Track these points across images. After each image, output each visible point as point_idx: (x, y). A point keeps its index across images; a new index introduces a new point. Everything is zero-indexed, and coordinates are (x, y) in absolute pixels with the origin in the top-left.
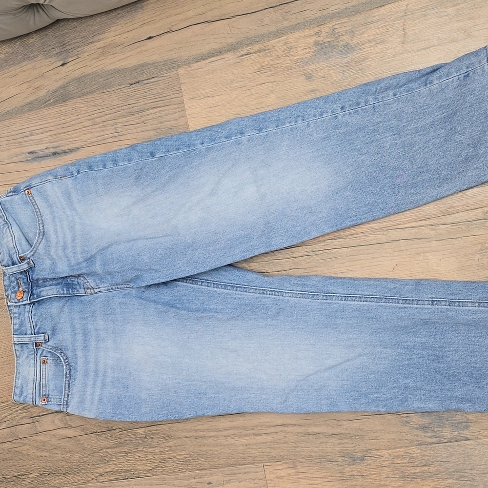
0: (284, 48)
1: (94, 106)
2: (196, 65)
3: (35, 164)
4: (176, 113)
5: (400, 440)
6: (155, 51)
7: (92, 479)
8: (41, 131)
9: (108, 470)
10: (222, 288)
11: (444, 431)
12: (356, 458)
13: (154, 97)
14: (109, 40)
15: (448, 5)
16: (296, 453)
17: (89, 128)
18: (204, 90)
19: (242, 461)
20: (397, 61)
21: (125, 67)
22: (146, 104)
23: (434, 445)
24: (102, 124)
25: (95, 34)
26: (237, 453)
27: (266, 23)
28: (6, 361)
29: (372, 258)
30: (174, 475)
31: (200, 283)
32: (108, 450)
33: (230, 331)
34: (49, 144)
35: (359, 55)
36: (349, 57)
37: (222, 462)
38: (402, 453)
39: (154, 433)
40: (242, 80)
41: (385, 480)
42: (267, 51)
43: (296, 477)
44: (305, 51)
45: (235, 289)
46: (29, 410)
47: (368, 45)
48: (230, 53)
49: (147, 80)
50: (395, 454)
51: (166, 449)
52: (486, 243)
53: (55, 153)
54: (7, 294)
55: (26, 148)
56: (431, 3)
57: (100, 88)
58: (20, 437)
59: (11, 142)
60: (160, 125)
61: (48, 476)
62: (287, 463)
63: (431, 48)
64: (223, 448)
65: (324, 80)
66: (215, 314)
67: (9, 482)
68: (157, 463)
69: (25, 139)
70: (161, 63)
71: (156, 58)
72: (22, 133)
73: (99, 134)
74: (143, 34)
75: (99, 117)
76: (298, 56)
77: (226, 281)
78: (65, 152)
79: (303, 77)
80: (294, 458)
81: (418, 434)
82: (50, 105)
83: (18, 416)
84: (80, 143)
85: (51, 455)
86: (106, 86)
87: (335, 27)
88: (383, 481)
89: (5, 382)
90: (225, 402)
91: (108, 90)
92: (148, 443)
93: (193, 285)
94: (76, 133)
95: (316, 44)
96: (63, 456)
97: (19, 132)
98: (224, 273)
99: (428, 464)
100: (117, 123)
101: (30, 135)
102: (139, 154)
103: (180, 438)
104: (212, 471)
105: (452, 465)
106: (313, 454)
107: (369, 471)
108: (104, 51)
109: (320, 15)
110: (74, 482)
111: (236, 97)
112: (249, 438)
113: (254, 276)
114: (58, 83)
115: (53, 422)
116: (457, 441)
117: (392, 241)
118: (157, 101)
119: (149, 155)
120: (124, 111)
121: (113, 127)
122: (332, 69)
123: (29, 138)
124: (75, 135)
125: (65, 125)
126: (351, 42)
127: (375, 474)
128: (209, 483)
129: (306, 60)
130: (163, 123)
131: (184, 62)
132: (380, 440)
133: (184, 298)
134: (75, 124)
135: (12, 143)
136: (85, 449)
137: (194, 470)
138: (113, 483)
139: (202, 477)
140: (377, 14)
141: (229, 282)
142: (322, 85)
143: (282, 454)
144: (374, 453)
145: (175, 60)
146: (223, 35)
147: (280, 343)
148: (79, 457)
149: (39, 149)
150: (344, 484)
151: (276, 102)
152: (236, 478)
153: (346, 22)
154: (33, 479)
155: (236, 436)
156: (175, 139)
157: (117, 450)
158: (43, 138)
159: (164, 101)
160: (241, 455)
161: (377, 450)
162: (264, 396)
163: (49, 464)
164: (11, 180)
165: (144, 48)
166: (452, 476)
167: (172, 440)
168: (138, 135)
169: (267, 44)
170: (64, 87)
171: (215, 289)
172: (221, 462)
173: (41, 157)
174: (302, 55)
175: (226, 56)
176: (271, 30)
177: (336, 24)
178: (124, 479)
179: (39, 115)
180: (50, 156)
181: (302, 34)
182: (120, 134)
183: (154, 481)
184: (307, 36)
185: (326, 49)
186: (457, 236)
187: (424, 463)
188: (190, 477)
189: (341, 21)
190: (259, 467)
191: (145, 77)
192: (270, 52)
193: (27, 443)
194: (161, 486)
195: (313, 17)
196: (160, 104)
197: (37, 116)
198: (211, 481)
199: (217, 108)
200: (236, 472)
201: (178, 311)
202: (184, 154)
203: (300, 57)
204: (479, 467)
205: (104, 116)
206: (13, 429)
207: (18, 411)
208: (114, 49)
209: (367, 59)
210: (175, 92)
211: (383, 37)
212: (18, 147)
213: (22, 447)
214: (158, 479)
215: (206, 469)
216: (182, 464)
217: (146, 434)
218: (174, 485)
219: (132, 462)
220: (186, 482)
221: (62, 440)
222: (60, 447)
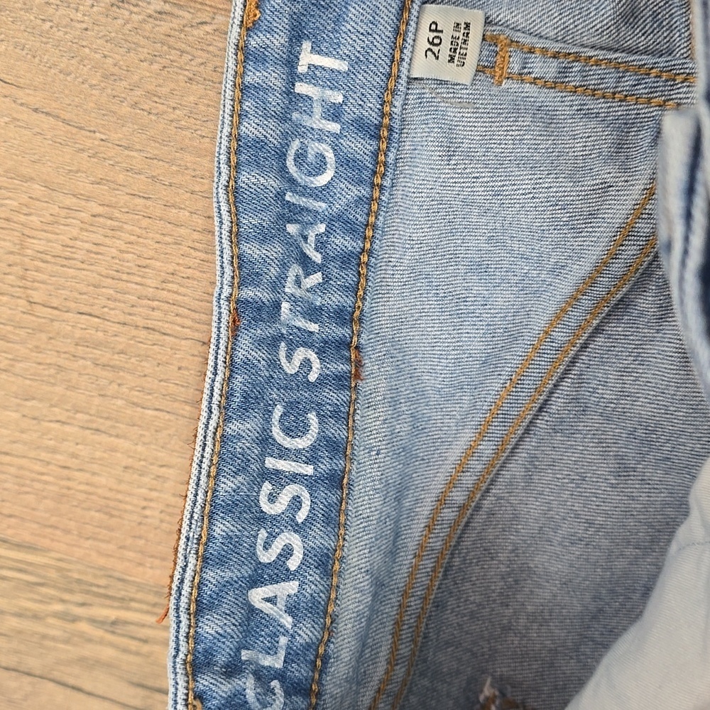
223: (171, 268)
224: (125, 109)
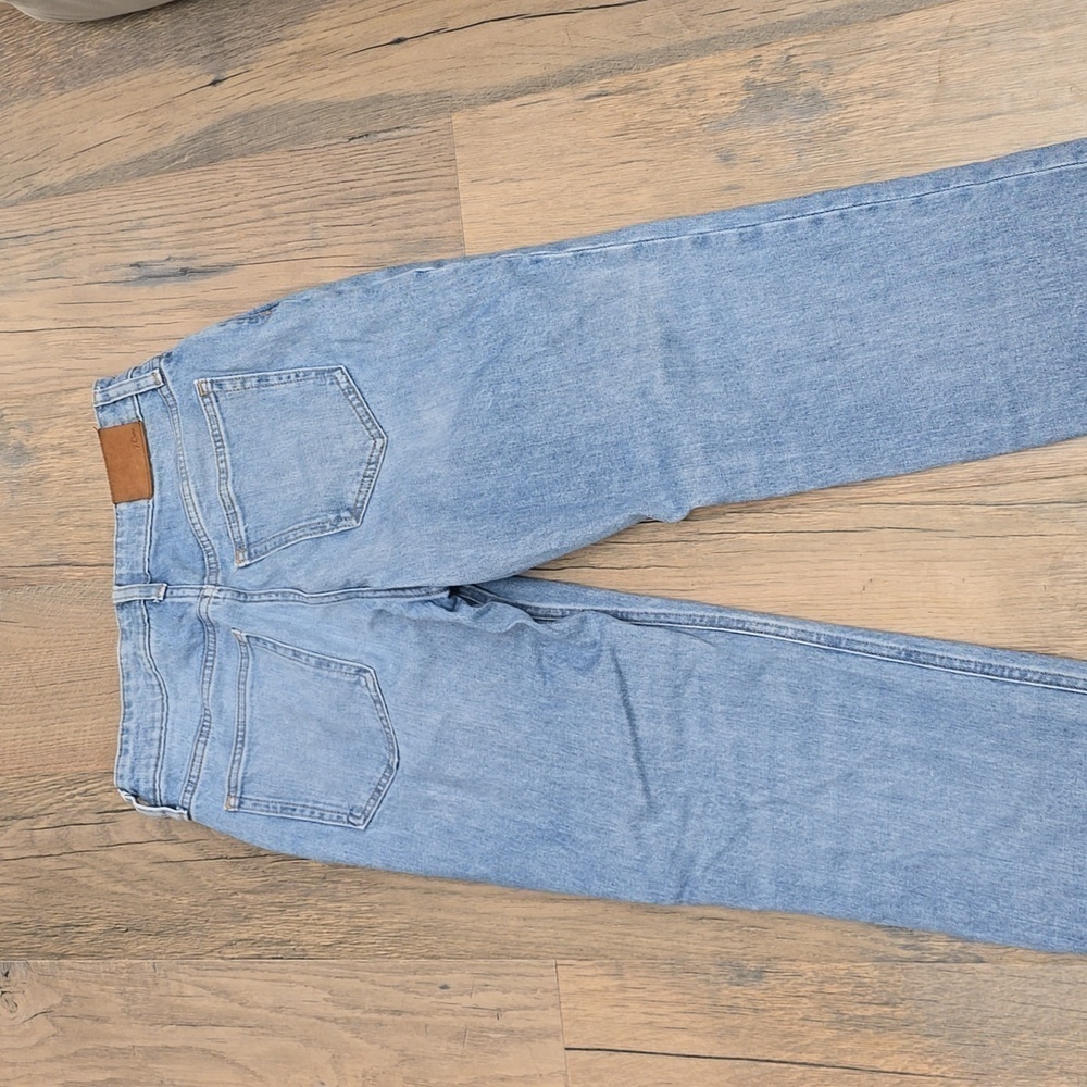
0: (679, 88)
1: (273, 177)
2: (491, 109)
3: (144, 291)
4: (440, 209)
5: (841, 945)
6: (406, 72)
7: (212, 951)
8: (160, 221)
9: (245, 936)
11: (932, 938)
12: (745, 973)
13: (398, 171)
14: (313, 39)
15: (1040, 26)
16: (625, 947)
17: (258, 224)
18: (503, 164)
19: (514, 949)
20: (916, 139)
21: (343, 100)
22: (379, 183)
23: (910, 965)
24: (285, 219)
25: (285, 21)
26: (506, 932)
27: (645, 30)
28: (57, 693)
29: (822, 561)
30: (375, 962)
32: (247, 896)
34: (174, 251)
35: (837, 119)
36: (817, 121)
37: (474, 948)
38: (842, 972)
39: (343, 873)
40: (584, 150)
41: (801, 1023)
42: (644, 92)
43: (619, 995)
44: (722, 100)
46: (96, 797)
47: (858, 98)
48: (565, 89)
49: (385, 131)
50: (828, 974)
51: (363, 908)
52: (1064, 554)
53: (184, 272)
55: (127, 254)
56: (1005, 18)
57: (287, 141)
58: (76, 849)
59: (99, 238)
60: (406, 231)
61: (125, 934)
62: (603, 965)
63: (993, 118)
64: (478, 920)
65: (756, 167)
67: (48, 936)
68: (343, 933)
69: (127, 235)
70: (418, 98)
71: (408, 85)
72: (121, 222)
73: (278, 239)
74: (386, 32)
75: (279, 203)
76: (706, 108)
78: (205, 272)
79: (713, 156)
80: (618, 956)
81: (878, 937)
82: (182, 167)
83: (73, 806)
84: (237, 255)
85: (134, 892)
86: (299, 137)
87: (792, 52)
88: (796, 1024)
89: (53, 735)
91: (304, 147)
92: (328, 892)
94: (231, 232)
95: (749, 85)
96: (158, 897)
97: (116, 218)
99: (893, 1001)
100: (316, 220)
101: (137, 228)
103: (392, 888)
104: (452, 962)
105: (942, 1009)
106: (659, 953)
107: (770, 1002)
108: (302, 62)
109: (763, 23)
110: (174, 953)
111: (569, 186)
112: (532, 904)
114: (203, 120)
115: (143, 827)
116: (957, 961)
117: (867, 530)
118: (403, 180)
120: (333, 195)
121: (307, 227)
122: (776, 145)
123: (135, 234)
124: (229, 236)
125: (209, 214)
126: (824, 89)
127: (781, 1009)
128: (444, 987)
129: (724, 119)
130: (411, 228)
131: (466, 100)
132: (799, 942)
134: (230, 214)
135: (98, 241)
136: (202, 888)
137: (416, 956)
138: (253, 963)
139: (431, 972)
140: (883, 32)
142: (752, 178)
143: (595, 945)
144: (784, 965)
145: (448, 94)
146: (552, 49)
148: (189, 904)
149: (154, 259)
150: (716, 1021)
151: (650, 205)
152: (498, 983)
153: (817, 43)
154: (95, 936)
157: (265, 898)
158: (163, 237)
159: (417, 181)
160: (512, 938)
161: (791, 960)
163: (129, 910)
164: (92, 320)
165: (384, 62)
166: (940, 1033)
167: (377, 890)
168: (359, 250)
169: (644, 75)
170: (211, 132)
172: (472, 947)
173: (156, 277)
174: (716, 108)
175: (555, 94)
176: (654, 46)
177: (794, 46)
178: (274, 958)
179: (158, 186)
180: (174, 275)
181: (719, 62)
182: (321, 243)
183: (335, 970)
184: (729, 68)
185: (768, 99)
186: (1006, 532)
187: (885, 999)
188: (407, 970)
189: (806, 40)
190: (546, 967)
191: (381, 124)
192: (649, 95)
193: (89, 862)
194: (347, 980)
195: (748, 25)
196: (409, 187)
197: (153, 187)
198: (447, 983)
199: (526, 205)
200: (500, 970)
203: (712, 112)
204: (997, 1020)
205: (291, 201)
206: (62, 831)
207: (74, 795)
208: (324, 58)
209: (854, 129)
210: (441, 164)
211: (892, 84)
212: (109, 252)
213: (76, 871)
214: (342, 966)
215: (440, 958)
216: (393, 942)
217: (326, 874)
218: (373, 983)
219: (293, 926)
220: (397, 979)
221: (158, 865)
222: (152, 879)
224: (47, 618)
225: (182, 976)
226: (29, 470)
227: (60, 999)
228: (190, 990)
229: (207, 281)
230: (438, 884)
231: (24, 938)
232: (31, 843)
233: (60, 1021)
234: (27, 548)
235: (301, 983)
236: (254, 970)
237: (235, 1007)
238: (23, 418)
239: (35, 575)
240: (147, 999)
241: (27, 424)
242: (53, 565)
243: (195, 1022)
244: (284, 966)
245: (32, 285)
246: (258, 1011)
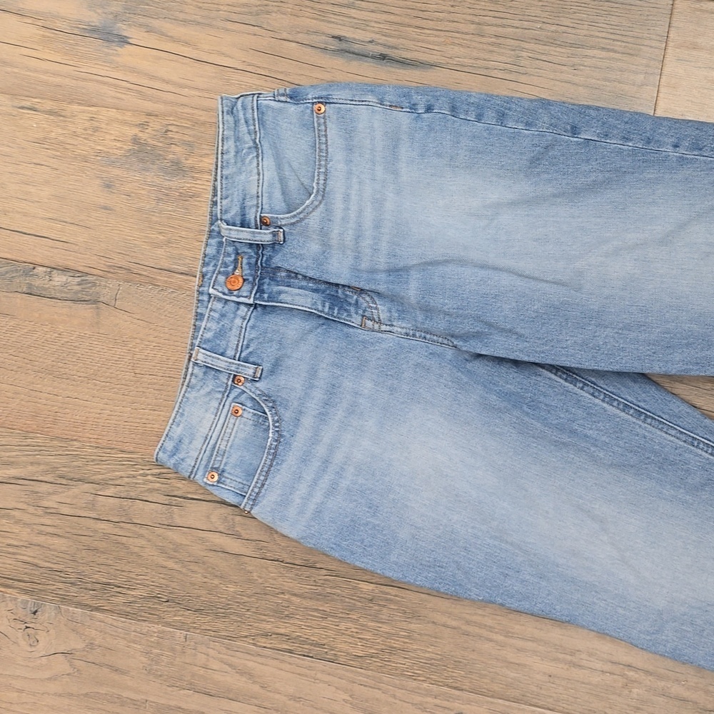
3: (339, 62)
4: (641, 73)
7: (246, 637)
8: (372, 6)
9: (282, 631)
10: (618, 408)
13: (612, 31)
17: (466, 37)
19: (533, 698)
24: (493, 40)
26: (529, 682)
28: (155, 384)
30: (400, 680)
31: (581, 385)
32: (294, 599)
33: (605, 484)
34: (378, 36)
37: (496, 688)
39: (391, 600)
45: (642, 417)
46: (169, 481)
51: (401, 633)
53: (383, 57)
54: (204, 270)
55: (332, 25)
58: (135, 521)
61: (164, 604)
64: (507, 667)
66: (592, 448)
67: (86, 589)
68: (377, 649)
69: (337, 9)
73: (482, 55)
75: (492, 25)
77: (629, 398)
78: (403, 63)
83: (144, 484)
84: (438, 57)
85: (184, 570)
89: (141, 419)
90: (550, 598)
92: (372, 612)
93: (567, 384)
94: (439, 36)
96: (205, 580)
98: (631, 384)
100: (523, 49)
101: (349, 6)
102: (553, 121)
103: (433, 622)
104: (472, 696)
110: (209, 630)
112: (560, 665)
113: (685, 408)
115: (208, 517)
118: (614, 40)
119: (569, 127)
120: (545, 33)
121: (512, 52)
123: (344, 10)
124: (436, 39)
125: (421, 14)
130: (609, 81)
133: (542, 398)
134: (441, 20)
135: (307, 6)
136: (251, 581)
137: (440, 684)
138: (283, 655)
139: (451, 700)
141: (635, 402)
147: (684, 534)
148: (235, 592)
149: (357, 37)
154: (133, 599)
155: (537, 656)
156: (626, 120)
157: (310, 604)
158: (371, 21)
159: (627, 44)
160: (535, 689)
162: (620, 611)
163: (174, 585)
164: (282, 73)
167: (418, 622)
168: (554, 85)
171: (605, 405)
172: (496, 687)
173: (353, 53)
178: (304, 656)
180: (373, 57)
182: (521, 70)
183: (361, 678)
188: (428, 693)
193: (146, 535)
194: (370, 689)
196: (618, 46)
201: (526, 419)
202: (634, 152)
205: (503, 26)
206: (125, 503)
207: (147, 475)
210: (654, 37)
212: (316, 19)
213: (131, 539)
214: (368, 677)
215: (462, 690)
216: (422, 667)
217: (374, 596)
218: (394, 696)
219: (330, 633)
220: (418, 699)
221: (214, 553)
222: (204, 563)
223: (176, 359)
224: (163, 317)
225: (211, 652)
226: (182, 185)
227: (84, 645)
228: (215, 665)
229: (404, 72)
230: (477, 630)
231: (61, 586)
232: (92, 506)
233: (77, 663)
234: (159, 252)
235: (325, 682)
236: (283, 661)
237: (256, 688)
238: (186, 138)
239: (162, 278)
240: (172, 664)
241: (189, 144)
242: (182, 273)
243: (213, 692)
244: (312, 665)
245: (229, 25)
246: (277, 696)
